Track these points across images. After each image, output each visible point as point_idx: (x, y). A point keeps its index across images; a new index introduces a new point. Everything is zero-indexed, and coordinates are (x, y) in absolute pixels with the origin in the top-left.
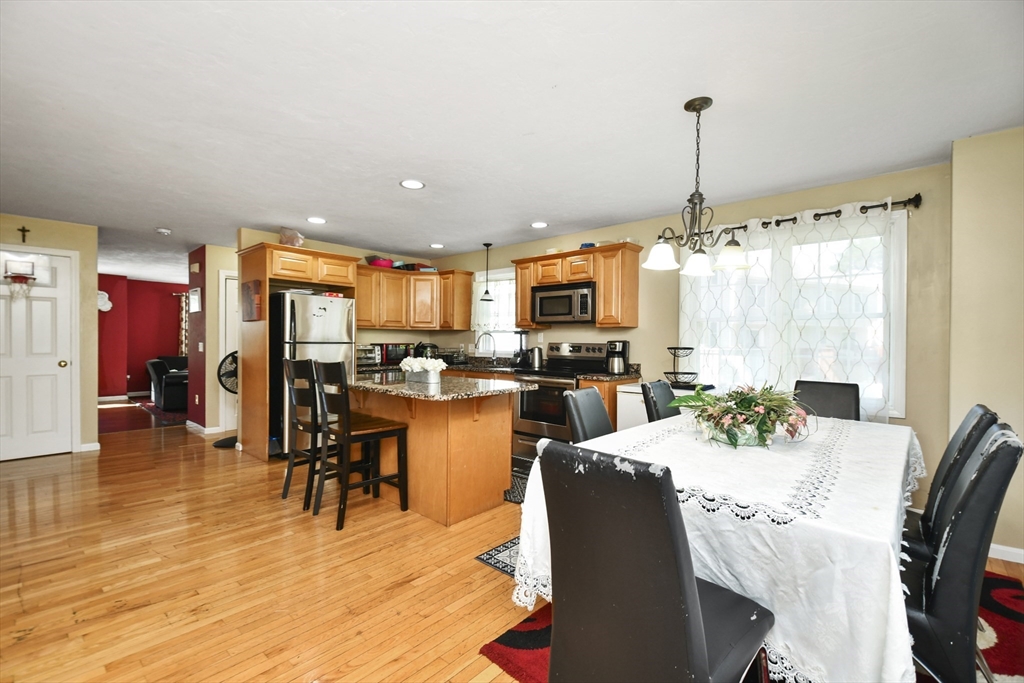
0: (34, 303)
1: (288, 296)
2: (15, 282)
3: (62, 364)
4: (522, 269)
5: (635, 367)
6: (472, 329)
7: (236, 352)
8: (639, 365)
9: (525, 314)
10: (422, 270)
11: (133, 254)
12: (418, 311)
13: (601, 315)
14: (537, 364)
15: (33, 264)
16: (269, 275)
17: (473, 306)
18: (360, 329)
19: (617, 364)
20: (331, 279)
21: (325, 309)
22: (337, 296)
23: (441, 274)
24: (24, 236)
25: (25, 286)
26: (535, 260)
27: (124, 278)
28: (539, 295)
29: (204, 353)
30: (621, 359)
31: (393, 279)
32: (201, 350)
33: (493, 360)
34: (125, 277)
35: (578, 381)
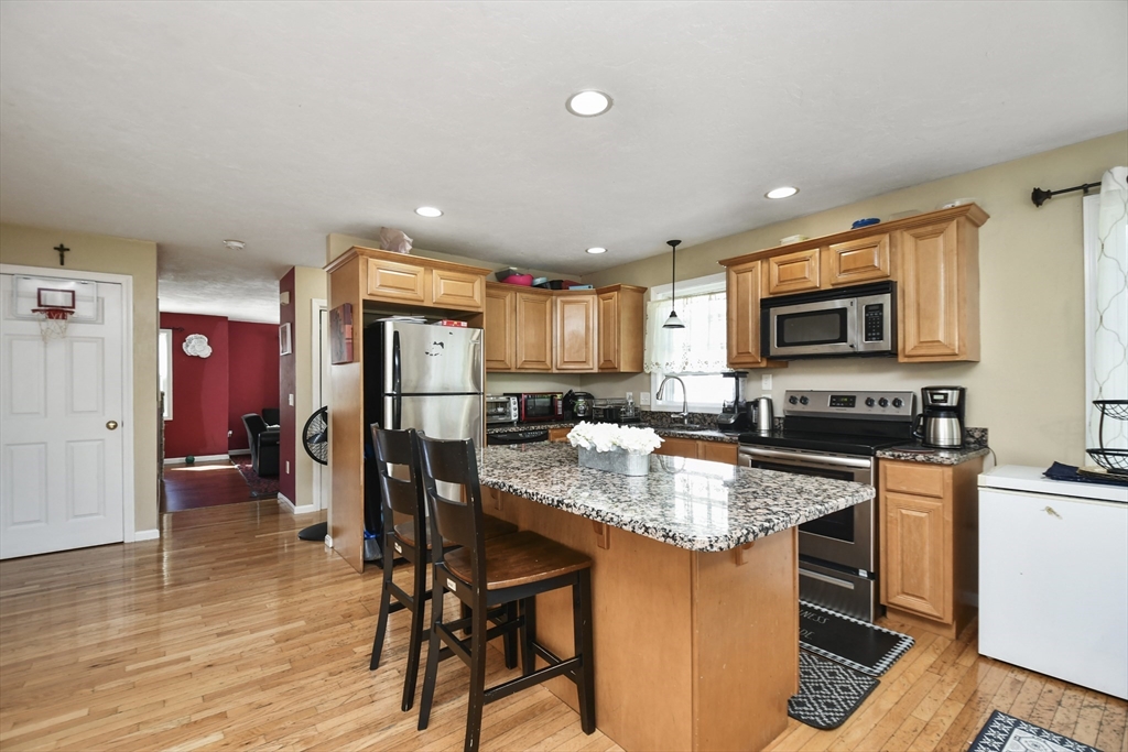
0: (75, 344)
1: (390, 327)
2: (51, 317)
3: (112, 426)
4: (738, 273)
5: (977, 435)
6: (647, 371)
7: (326, 408)
8: (985, 431)
9: (747, 344)
10: (571, 288)
11: (219, 286)
12: (567, 346)
13: (910, 341)
14: (764, 425)
15: (73, 292)
16: (363, 296)
17: (647, 338)
18: (493, 373)
19: (945, 430)
20: (451, 300)
21: (442, 344)
22: (459, 325)
23: (599, 292)
24: (62, 257)
25: (62, 322)
26: (765, 256)
27: (224, 319)
28: (775, 312)
29: (294, 407)
30: (955, 421)
31: (533, 301)
32: (291, 403)
33: (685, 417)
34: (226, 318)
35: (877, 460)
